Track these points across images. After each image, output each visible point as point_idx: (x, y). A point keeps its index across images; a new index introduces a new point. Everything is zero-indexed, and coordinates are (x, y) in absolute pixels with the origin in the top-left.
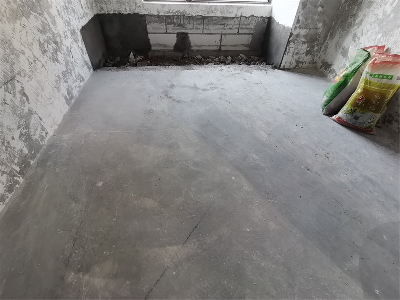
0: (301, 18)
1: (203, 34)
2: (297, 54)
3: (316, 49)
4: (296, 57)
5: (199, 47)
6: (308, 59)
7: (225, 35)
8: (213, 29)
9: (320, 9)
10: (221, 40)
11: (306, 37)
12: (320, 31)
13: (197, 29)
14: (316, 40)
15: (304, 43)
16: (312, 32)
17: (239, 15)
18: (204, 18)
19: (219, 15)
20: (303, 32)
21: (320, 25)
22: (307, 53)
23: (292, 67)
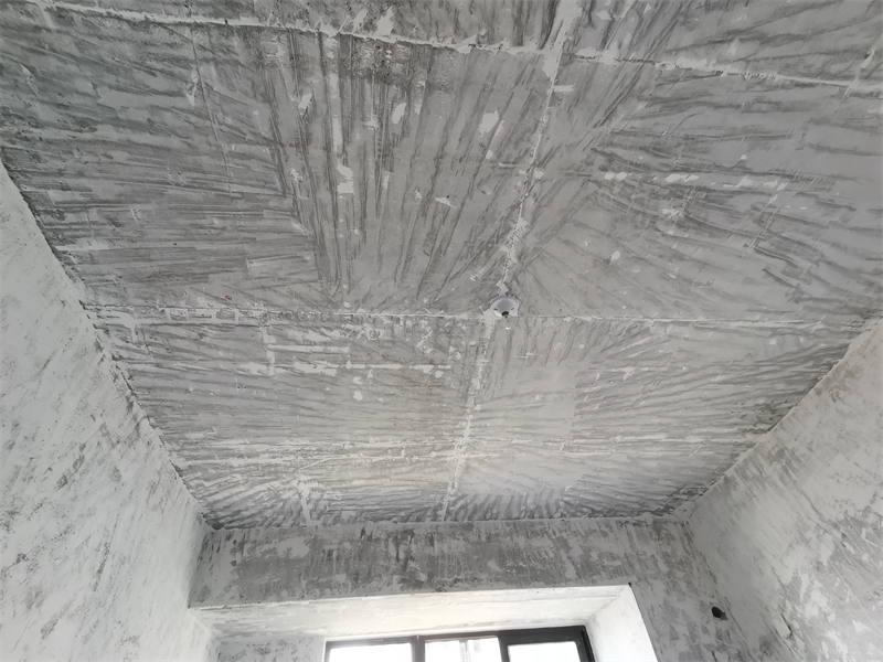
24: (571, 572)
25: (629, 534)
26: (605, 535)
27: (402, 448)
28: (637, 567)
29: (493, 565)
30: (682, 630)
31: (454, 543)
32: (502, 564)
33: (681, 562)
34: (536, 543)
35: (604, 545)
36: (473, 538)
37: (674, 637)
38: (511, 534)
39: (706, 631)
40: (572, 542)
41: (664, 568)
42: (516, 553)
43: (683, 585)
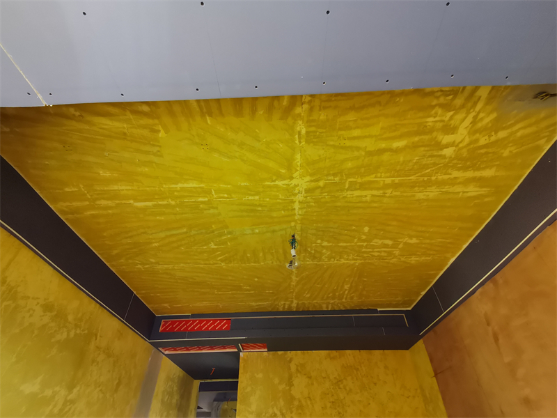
27: (347, 190)
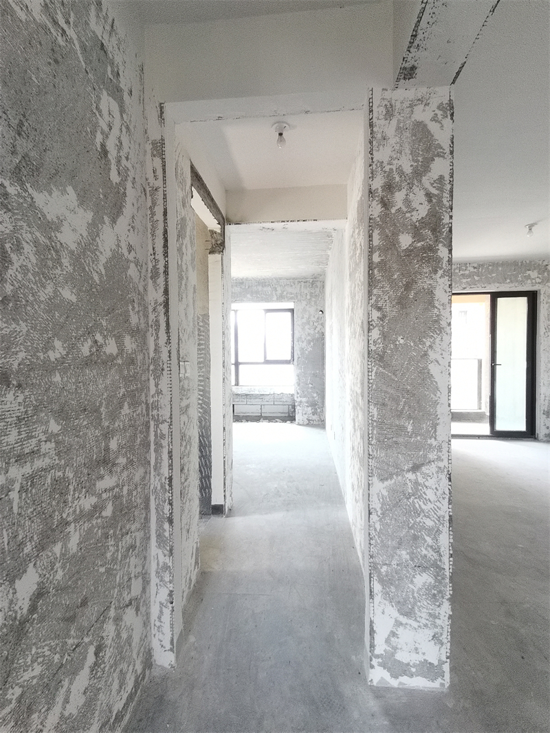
0: (299, 391)
1: (246, 404)
2: (305, 414)
3: (319, 410)
4: (306, 416)
5: (244, 413)
6: (315, 417)
7: (264, 405)
8: (254, 401)
9: (310, 386)
10: (261, 409)
11: (307, 402)
12: (316, 398)
13: (242, 401)
14: (316, 405)
15: (307, 406)
16: (311, 399)
17: (272, 393)
18: (247, 395)
19: (257, 393)
20: (304, 400)
21: (315, 395)
22: (313, 414)
23: (305, 423)
24: (275, 298)
25: (301, 286)
26: (292, 286)
28: (299, 297)
29: (249, 296)
30: (306, 316)
31: (236, 288)
32: (252, 296)
33: (316, 296)
34: (265, 289)
35: (290, 289)
36: (243, 287)
37: (302, 318)
38: (257, 286)
39: (314, 317)
40: (279, 289)
41: (308, 297)
42: (257, 292)
43: (313, 303)
